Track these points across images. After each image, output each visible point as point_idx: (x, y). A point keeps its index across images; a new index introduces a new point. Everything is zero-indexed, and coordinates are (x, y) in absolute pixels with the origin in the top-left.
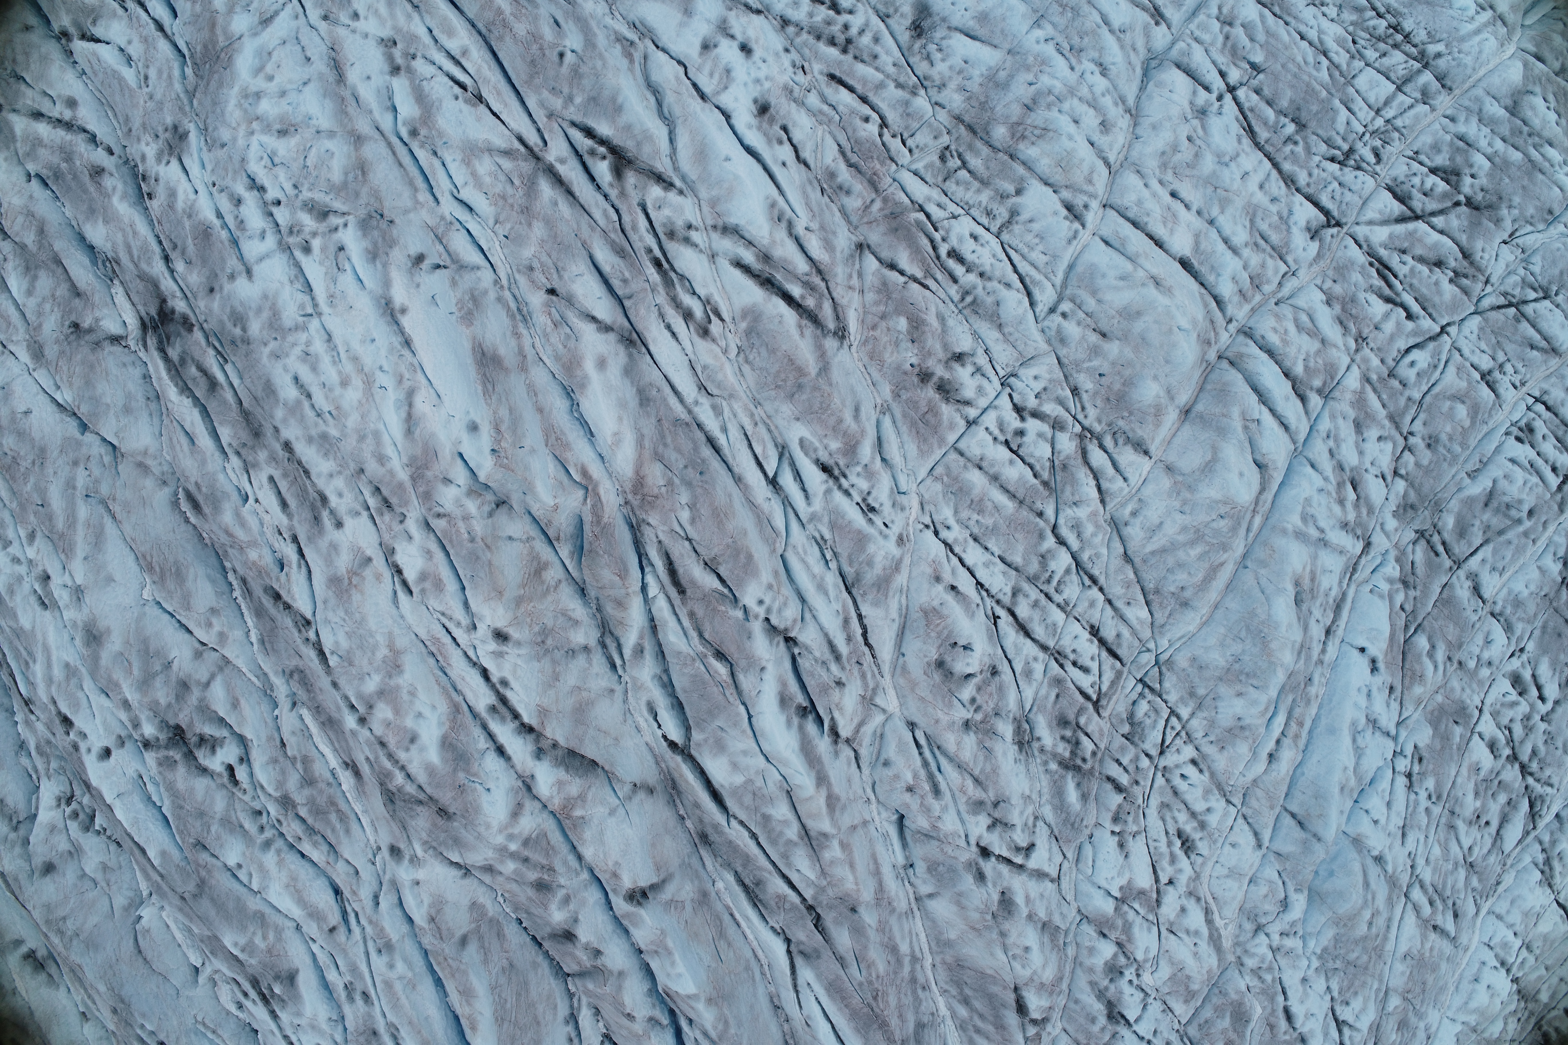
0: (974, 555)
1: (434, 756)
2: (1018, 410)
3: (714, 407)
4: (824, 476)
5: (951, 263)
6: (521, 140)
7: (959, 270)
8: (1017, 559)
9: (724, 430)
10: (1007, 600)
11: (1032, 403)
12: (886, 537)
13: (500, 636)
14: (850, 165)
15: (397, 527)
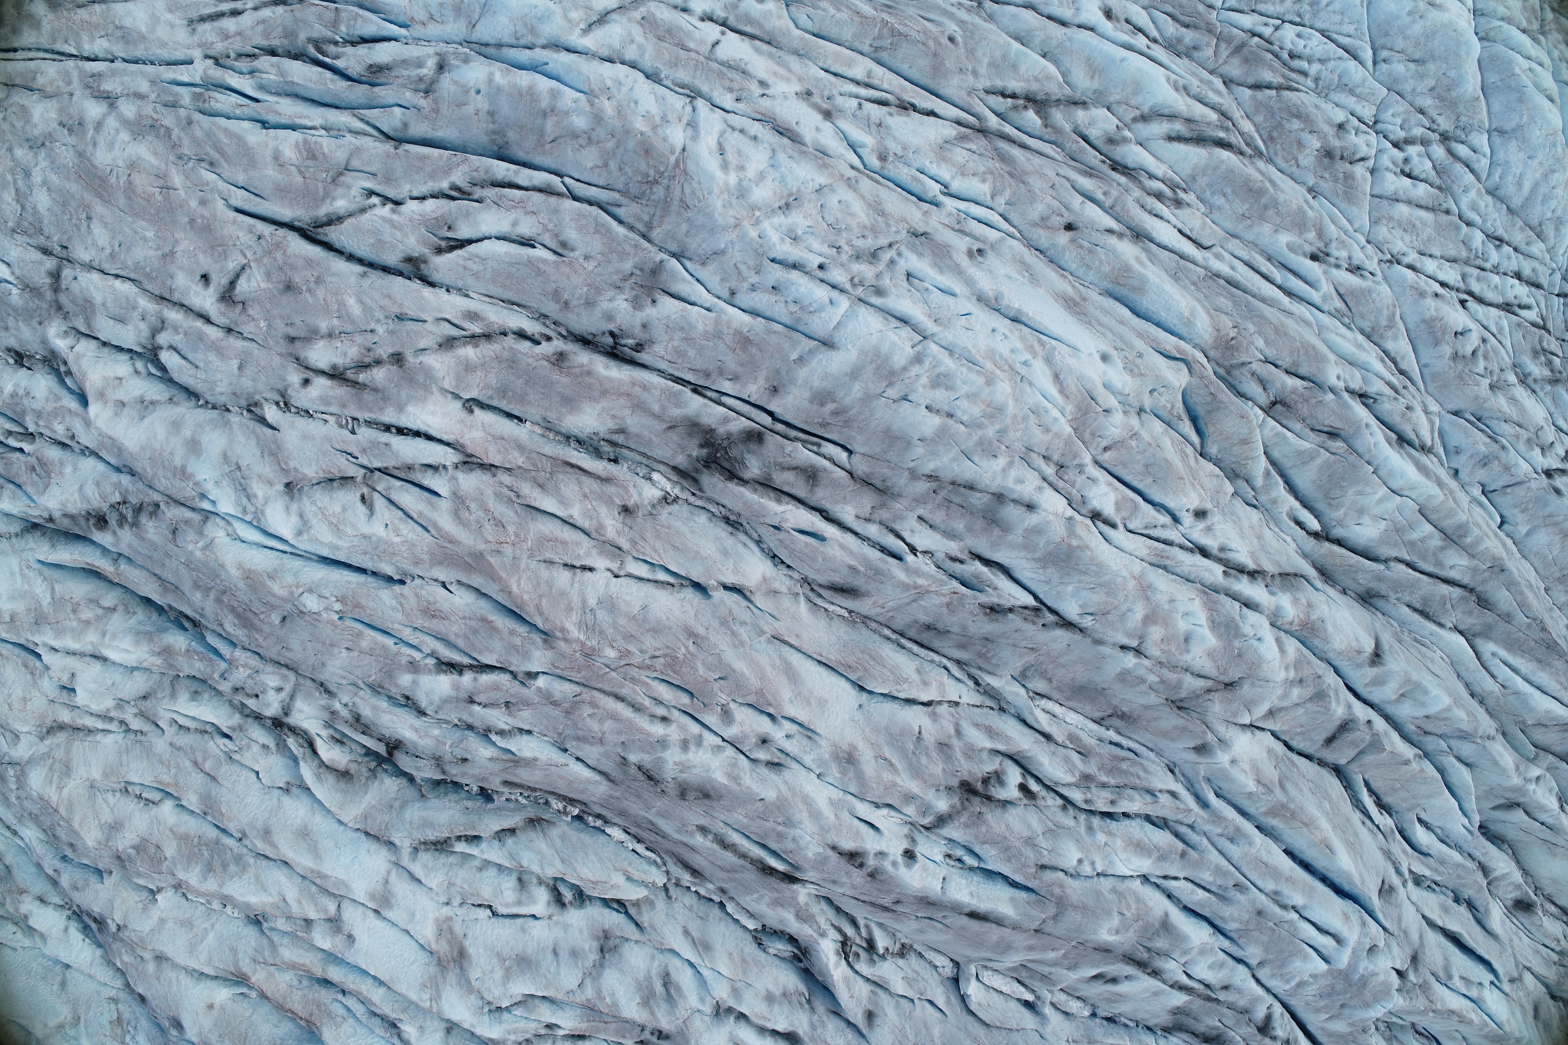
0: (1430, 266)
1: (1212, 640)
2: (1396, 145)
3: (1218, 256)
4: (1316, 264)
5: (1296, 63)
6: (959, 123)
7: (1304, 65)
8: (1452, 253)
9: (1233, 268)
10: (1461, 285)
11: (1402, 134)
12: (1378, 283)
13: (1200, 514)
14: (1187, 26)
15: (1080, 480)
